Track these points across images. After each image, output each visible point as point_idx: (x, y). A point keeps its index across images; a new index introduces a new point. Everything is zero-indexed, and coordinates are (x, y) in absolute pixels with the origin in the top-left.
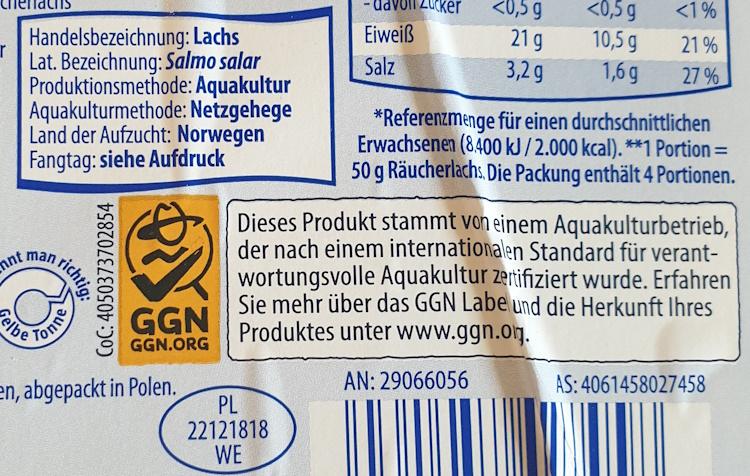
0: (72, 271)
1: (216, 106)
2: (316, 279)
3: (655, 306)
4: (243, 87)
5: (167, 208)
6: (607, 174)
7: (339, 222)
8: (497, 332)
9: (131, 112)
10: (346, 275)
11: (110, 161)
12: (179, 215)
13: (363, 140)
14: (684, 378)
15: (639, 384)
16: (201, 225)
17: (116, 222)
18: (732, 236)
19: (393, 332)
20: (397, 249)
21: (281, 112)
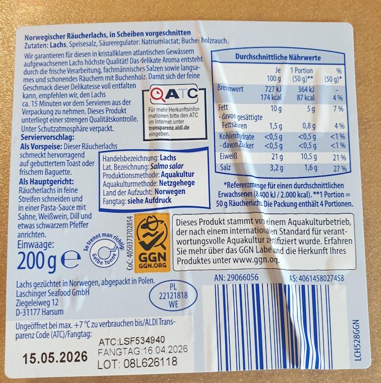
0: (118, 240)
1: (168, 182)
2: (204, 242)
3: (325, 250)
4: (178, 175)
5: (151, 218)
6: (307, 204)
7: (212, 222)
8: (268, 260)
9: (138, 184)
10: (215, 240)
11: (131, 202)
12: (155, 220)
13: (220, 193)
14: (336, 276)
15: (320, 278)
16: (163, 224)
17: (133, 223)
18: (352, 225)
19: (232, 260)
20: (232, 231)
21: (191, 183)
